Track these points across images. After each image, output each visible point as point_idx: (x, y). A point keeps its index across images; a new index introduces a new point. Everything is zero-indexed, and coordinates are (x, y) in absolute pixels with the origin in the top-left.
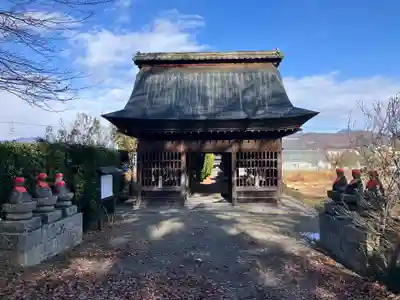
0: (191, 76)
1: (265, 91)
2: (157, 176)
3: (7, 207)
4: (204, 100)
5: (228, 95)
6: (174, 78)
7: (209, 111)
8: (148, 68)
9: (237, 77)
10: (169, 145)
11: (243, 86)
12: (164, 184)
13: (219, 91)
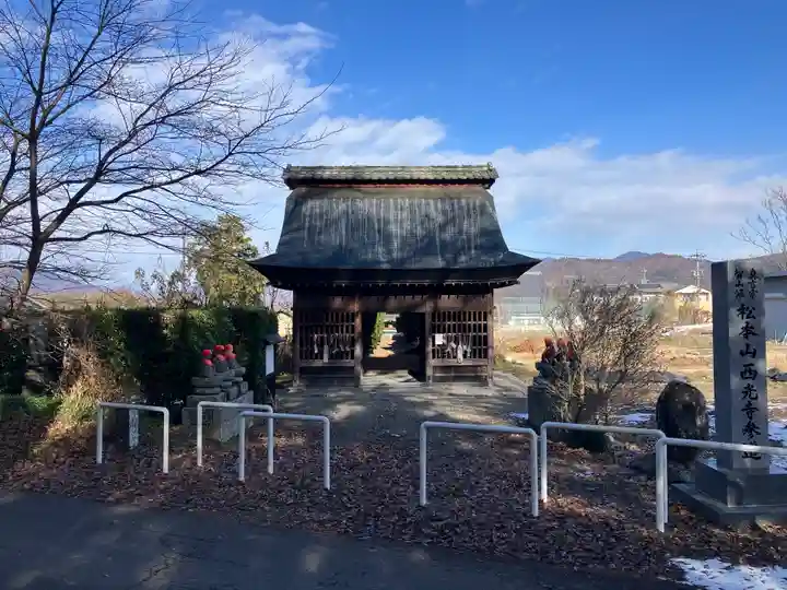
0: (367, 204)
1: (471, 227)
2: (321, 346)
3: (196, 380)
4: (387, 239)
5: (419, 231)
6: (342, 206)
7: (395, 255)
8: (303, 189)
9: (432, 205)
10: (338, 302)
11: (440, 219)
12: (331, 357)
13: (407, 225)
